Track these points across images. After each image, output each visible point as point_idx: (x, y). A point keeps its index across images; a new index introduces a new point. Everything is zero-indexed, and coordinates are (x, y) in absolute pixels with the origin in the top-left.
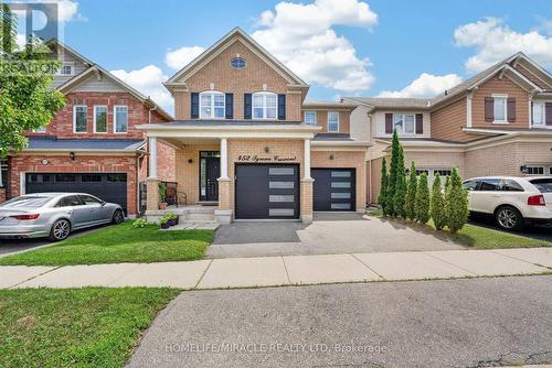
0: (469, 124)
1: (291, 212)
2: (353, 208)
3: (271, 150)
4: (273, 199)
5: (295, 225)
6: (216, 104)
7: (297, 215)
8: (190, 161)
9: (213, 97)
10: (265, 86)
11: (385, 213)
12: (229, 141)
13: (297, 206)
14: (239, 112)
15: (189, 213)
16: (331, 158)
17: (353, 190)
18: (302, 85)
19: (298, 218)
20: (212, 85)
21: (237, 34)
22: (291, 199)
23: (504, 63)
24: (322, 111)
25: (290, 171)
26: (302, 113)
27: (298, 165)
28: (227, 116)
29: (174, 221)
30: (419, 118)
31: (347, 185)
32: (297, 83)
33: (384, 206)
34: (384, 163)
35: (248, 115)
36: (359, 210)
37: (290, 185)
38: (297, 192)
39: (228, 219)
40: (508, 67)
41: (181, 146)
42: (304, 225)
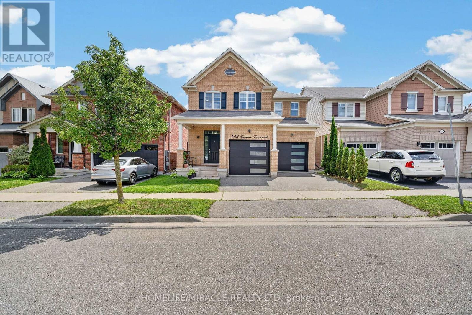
0: (389, 112)
1: (264, 171)
2: (306, 170)
3: (252, 131)
4: (252, 162)
5: (267, 178)
6: (215, 99)
7: (268, 173)
8: (198, 137)
9: (213, 95)
10: (248, 87)
11: (326, 173)
12: (226, 126)
13: (268, 167)
14: (230, 105)
15: (201, 170)
16: (292, 135)
17: (306, 157)
18: (273, 87)
19: (268, 174)
20: (213, 87)
21: (230, 52)
22: (264, 162)
23: (416, 69)
24: (287, 101)
25: (264, 145)
26: (273, 103)
27: (269, 141)
28: (223, 108)
29: (194, 175)
30: (358, 106)
31: (302, 154)
32: (269, 85)
33: (325, 168)
34: (326, 139)
35: (236, 107)
36: (309, 171)
37: (263, 154)
38: (268, 158)
39: (225, 174)
40: (418, 72)
41: (192, 128)
42: (272, 178)
